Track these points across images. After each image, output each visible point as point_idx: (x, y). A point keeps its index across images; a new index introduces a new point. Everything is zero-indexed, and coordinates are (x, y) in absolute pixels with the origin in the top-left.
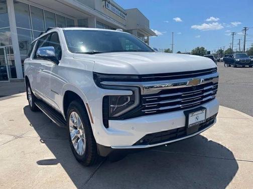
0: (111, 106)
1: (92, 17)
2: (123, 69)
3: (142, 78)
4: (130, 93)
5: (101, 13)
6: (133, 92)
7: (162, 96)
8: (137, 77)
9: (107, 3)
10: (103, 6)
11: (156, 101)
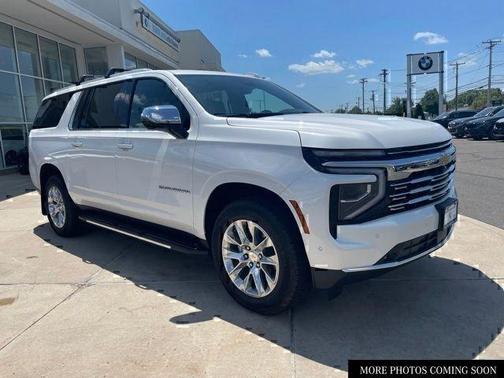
0: (343, 201)
1: (117, 43)
2: (355, 140)
3: (389, 154)
4: (373, 179)
5: (135, 37)
6: (377, 177)
7: (413, 182)
8: (379, 153)
9: (144, 17)
10: (137, 24)
11: (404, 190)
